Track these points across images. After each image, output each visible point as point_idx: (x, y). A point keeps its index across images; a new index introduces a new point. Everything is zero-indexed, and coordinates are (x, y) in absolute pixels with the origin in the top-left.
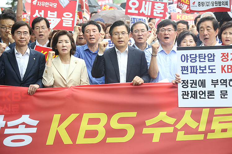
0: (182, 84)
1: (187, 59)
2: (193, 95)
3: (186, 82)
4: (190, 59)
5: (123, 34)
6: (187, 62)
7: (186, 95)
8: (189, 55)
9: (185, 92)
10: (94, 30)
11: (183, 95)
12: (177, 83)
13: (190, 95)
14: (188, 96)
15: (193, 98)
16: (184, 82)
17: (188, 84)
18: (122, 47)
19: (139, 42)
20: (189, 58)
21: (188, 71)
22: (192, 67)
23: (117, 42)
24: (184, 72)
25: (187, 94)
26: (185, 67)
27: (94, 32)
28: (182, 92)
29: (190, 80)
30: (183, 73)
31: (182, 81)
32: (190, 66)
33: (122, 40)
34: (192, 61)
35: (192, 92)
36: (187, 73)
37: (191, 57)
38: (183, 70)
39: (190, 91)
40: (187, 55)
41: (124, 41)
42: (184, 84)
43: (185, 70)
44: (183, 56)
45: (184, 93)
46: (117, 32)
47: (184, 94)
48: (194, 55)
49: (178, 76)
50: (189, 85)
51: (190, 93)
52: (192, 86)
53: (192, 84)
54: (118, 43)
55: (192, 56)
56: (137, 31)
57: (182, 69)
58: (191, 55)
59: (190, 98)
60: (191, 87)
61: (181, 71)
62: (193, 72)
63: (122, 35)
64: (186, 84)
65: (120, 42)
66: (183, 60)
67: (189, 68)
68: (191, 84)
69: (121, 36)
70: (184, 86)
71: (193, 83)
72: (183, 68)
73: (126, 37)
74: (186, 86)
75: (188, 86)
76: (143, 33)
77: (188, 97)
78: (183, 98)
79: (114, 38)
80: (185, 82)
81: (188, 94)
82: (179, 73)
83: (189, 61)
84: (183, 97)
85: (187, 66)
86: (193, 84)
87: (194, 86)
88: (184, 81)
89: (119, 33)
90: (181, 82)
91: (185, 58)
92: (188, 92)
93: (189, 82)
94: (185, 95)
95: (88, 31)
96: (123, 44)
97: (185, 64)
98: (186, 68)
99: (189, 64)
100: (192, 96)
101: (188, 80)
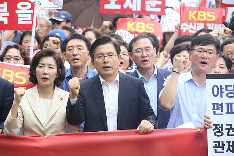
0: (214, 130)
1: (222, 92)
2: (231, 148)
3: (220, 127)
4: (225, 92)
5: (110, 56)
6: (221, 96)
7: (221, 147)
8: (224, 87)
9: (219, 142)
10: (80, 48)
11: (215, 146)
12: (206, 129)
13: (226, 147)
14: (223, 149)
15: (231, 151)
16: (216, 128)
17: (222, 130)
18: (110, 75)
19: (144, 66)
20: (224, 90)
21: (222, 111)
22: (230, 105)
23: (101, 69)
24: (217, 112)
25: (221, 145)
26: (218, 104)
27: (80, 49)
28: (214, 142)
29: (227, 125)
30: (215, 114)
31: (214, 125)
32: (226, 104)
33: (108, 65)
34: (229, 95)
35: (229, 142)
36: (222, 113)
37: (227, 90)
38: (216, 108)
39: (227, 142)
40: (221, 86)
41: (112, 67)
42: (217, 130)
43: (218, 109)
44: (215, 88)
45: (217, 144)
46: (101, 54)
47: (217, 146)
48: (231, 86)
49: (208, 118)
50: (225, 132)
51: (226, 144)
52: (230, 134)
53: (229, 129)
54: (103, 70)
55: (229, 88)
56: (139, 50)
57: (214, 107)
58: (227, 86)
59: (227, 151)
60: (228, 135)
61: (213, 110)
62: (230, 111)
63: (108, 57)
64: (221, 131)
65: (107, 69)
66: (216, 94)
67: (225, 107)
68: (227, 131)
69: (106, 60)
70: (217, 134)
71: (231, 128)
72: (216, 105)
73: (115, 61)
74: (220, 134)
75: (223, 134)
76: (148, 53)
77: (223, 151)
78: (216, 152)
79: (97, 62)
80: (218, 127)
81: (223, 145)
82: (210, 113)
83: (224, 95)
84: (216, 150)
85: (222, 103)
86: (231, 131)
87: (231, 133)
88: (216, 125)
89: (103, 54)
90: (211, 127)
91: (218, 91)
92: (223, 142)
93: (225, 127)
94: (219, 147)
95: (71, 48)
96: (110, 71)
97: (218, 100)
98: (219, 106)
99: (225, 100)
100: (229, 149)
101: (222, 125)
